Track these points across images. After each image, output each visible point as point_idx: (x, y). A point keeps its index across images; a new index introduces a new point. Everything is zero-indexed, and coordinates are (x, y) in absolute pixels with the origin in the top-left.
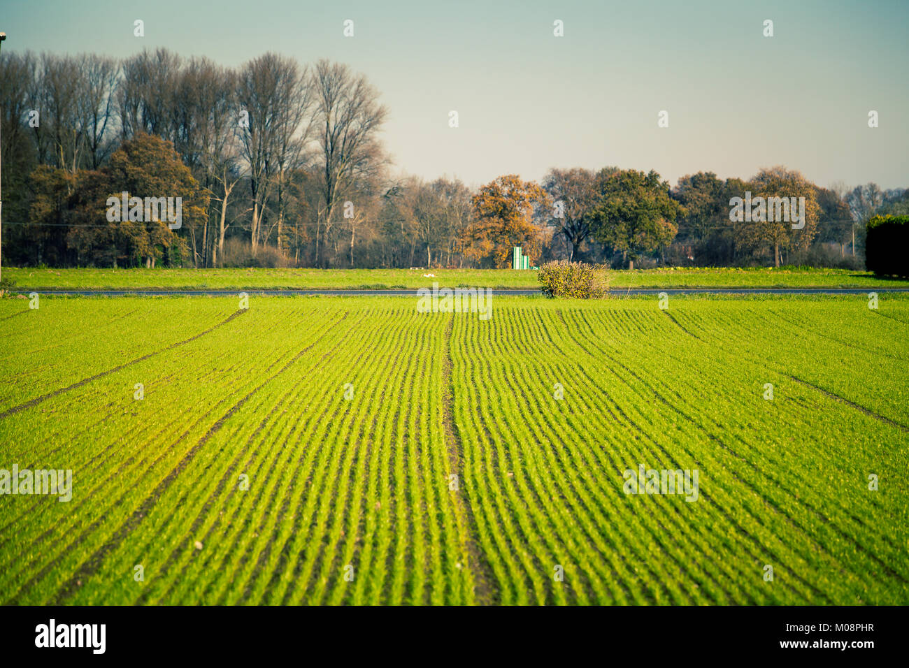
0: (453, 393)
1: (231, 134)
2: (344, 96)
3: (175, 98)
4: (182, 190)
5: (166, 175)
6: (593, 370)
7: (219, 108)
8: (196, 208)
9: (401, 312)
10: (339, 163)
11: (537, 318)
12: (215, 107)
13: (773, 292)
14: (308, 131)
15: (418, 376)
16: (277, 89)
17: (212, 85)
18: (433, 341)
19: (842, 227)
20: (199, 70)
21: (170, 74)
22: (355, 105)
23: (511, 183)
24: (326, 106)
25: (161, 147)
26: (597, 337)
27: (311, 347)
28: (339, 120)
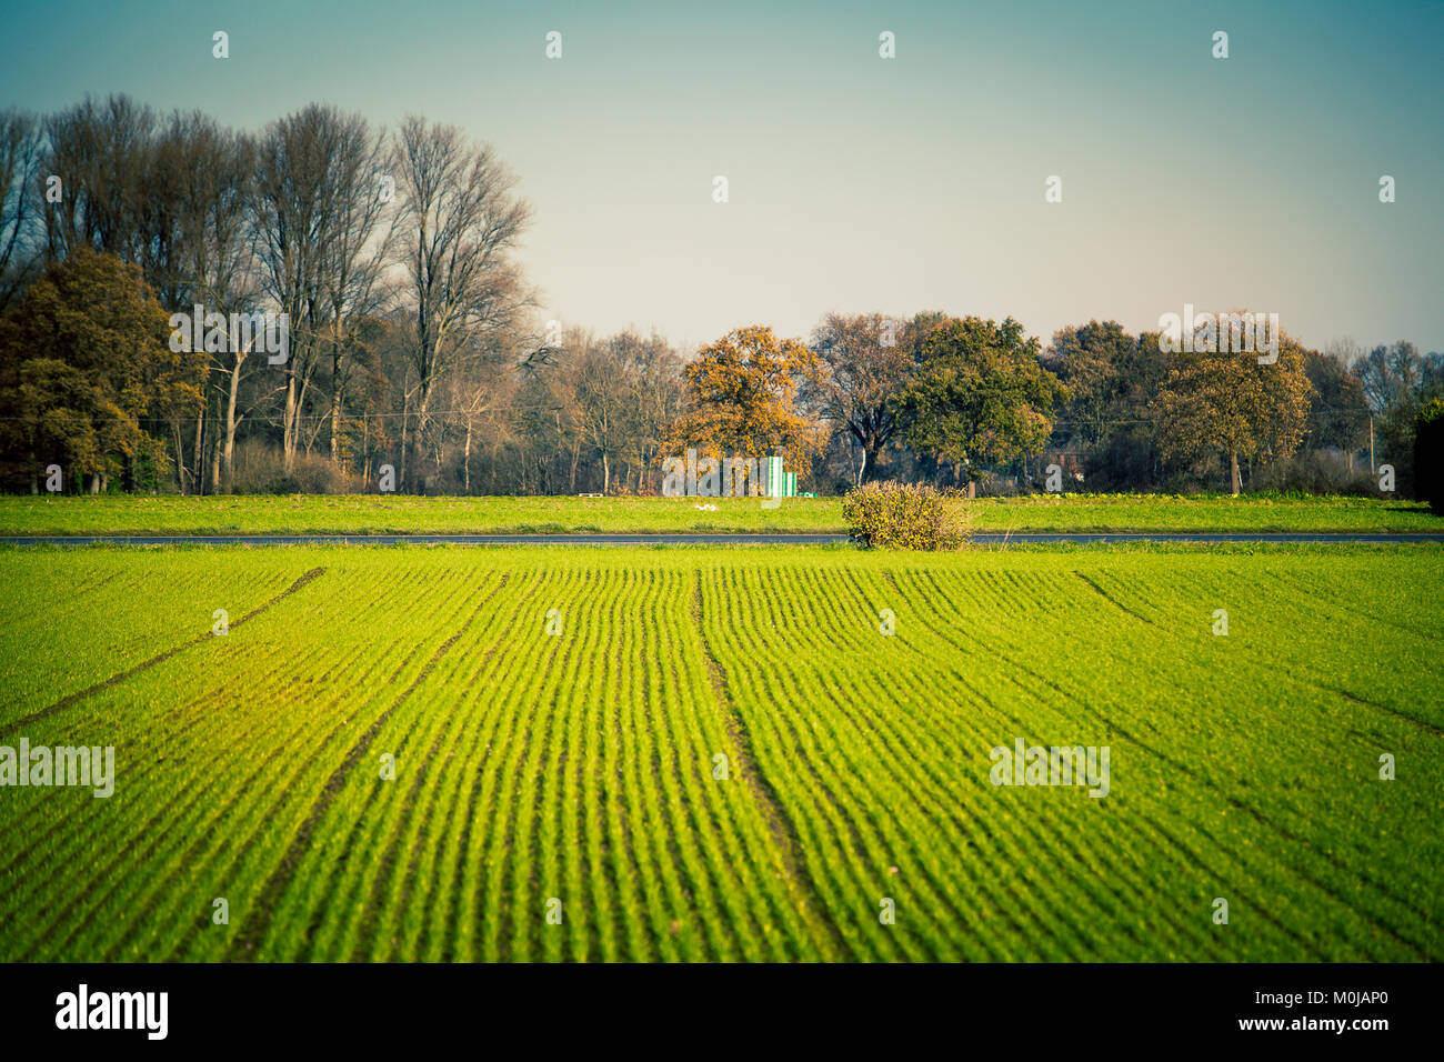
0: (741, 722)
1: (247, 251)
2: (453, 183)
3: (144, 186)
4: (158, 352)
5: (129, 326)
6: (982, 680)
7: (225, 204)
8: (183, 386)
9: (603, 573)
10: (443, 304)
11: (852, 586)
12: (217, 204)
13: (1265, 538)
14: (387, 246)
15: (671, 690)
16: (330, 170)
17: (213, 163)
18: (672, 626)
19: (1350, 420)
20: (188, 136)
21: (135, 142)
22: (472, 200)
23: (755, 340)
24: (418, 201)
25: (119, 275)
26: (968, 619)
27: (457, 638)
28: (442, 227)
